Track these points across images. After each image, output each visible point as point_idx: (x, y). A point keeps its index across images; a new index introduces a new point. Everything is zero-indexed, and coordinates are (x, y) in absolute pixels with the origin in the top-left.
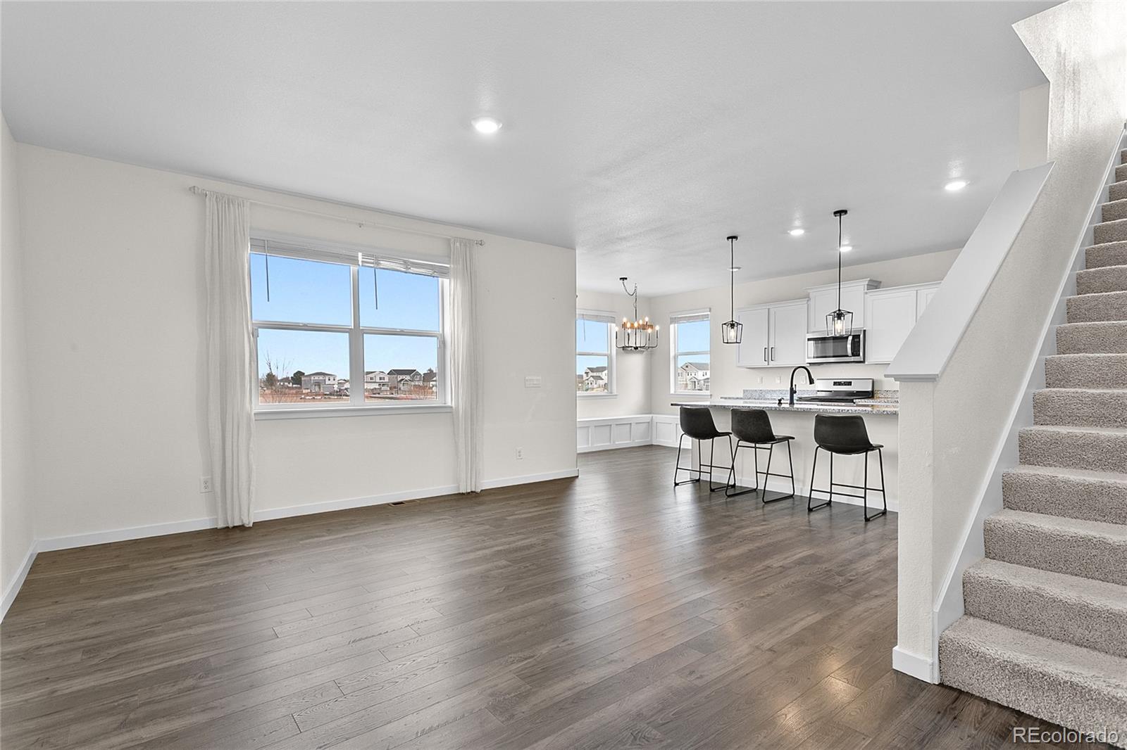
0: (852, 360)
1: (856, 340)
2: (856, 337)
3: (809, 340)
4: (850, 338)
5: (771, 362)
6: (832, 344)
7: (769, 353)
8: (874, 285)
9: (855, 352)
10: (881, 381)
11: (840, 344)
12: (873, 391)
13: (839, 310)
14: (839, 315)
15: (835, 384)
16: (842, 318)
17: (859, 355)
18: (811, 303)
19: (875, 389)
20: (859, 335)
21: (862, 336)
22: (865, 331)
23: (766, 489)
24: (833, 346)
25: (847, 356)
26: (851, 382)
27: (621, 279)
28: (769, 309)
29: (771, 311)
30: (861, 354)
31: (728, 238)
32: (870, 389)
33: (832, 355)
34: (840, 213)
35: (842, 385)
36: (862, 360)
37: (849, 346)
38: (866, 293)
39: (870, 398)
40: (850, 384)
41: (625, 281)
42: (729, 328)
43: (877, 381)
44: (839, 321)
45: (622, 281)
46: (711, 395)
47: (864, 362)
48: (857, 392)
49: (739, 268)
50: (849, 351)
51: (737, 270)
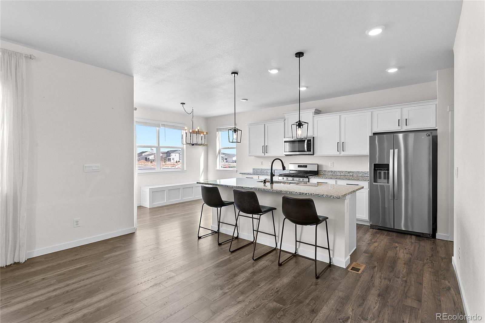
0: (307, 154)
1: (309, 142)
2: (309, 141)
3: (285, 142)
4: (306, 141)
5: (266, 154)
6: (297, 144)
7: (265, 149)
8: (318, 112)
9: (309, 150)
10: (321, 166)
11: (301, 144)
12: (318, 171)
13: (300, 121)
14: (300, 125)
15: (299, 166)
16: (302, 127)
17: (311, 151)
18: (286, 121)
19: (319, 170)
20: (311, 140)
21: (312, 140)
22: (313, 137)
24: (298, 145)
25: (305, 151)
26: (307, 166)
27: (181, 103)
28: (265, 125)
29: (266, 125)
30: (312, 151)
31: (232, 73)
32: (316, 170)
33: (298, 150)
35: (302, 167)
36: (312, 154)
37: (306, 146)
38: (314, 116)
39: (316, 175)
40: (306, 166)
41: (184, 105)
42: (233, 132)
43: (320, 165)
44: (299, 128)
45: (182, 105)
46: (237, 171)
47: (313, 154)
48: (310, 171)
49: (247, 100)
50: (306, 149)
51: (245, 101)
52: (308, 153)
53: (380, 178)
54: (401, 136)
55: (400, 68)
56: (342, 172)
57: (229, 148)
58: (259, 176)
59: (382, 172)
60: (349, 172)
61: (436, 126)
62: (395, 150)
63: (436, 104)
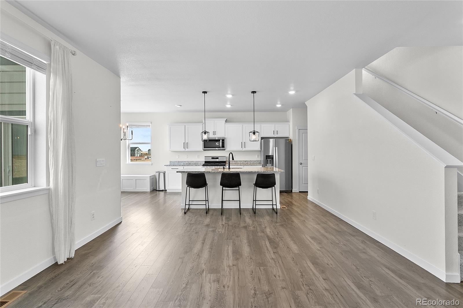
1: (223, 141)
4: (221, 141)
5: (186, 149)
7: (186, 145)
9: (223, 146)
11: (218, 142)
13: (254, 131)
15: (212, 158)
20: (224, 139)
25: (220, 147)
28: (185, 126)
29: (186, 126)
30: (225, 147)
32: (225, 161)
34: (254, 92)
35: (215, 159)
37: (221, 144)
38: (225, 124)
40: (218, 158)
42: (203, 134)
47: (225, 150)
48: (220, 162)
49: (181, 106)
51: (180, 106)
52: (222, 149)
53: (268, 163)
54: (271, 140)
55: (282, 105)
56: (241, 161)
57: (140, 143)
58: (184, 166)
59: (269, 160)
60: (245, 161)
61: (289, 136)
62: (277, 148)
63: (289, 125)
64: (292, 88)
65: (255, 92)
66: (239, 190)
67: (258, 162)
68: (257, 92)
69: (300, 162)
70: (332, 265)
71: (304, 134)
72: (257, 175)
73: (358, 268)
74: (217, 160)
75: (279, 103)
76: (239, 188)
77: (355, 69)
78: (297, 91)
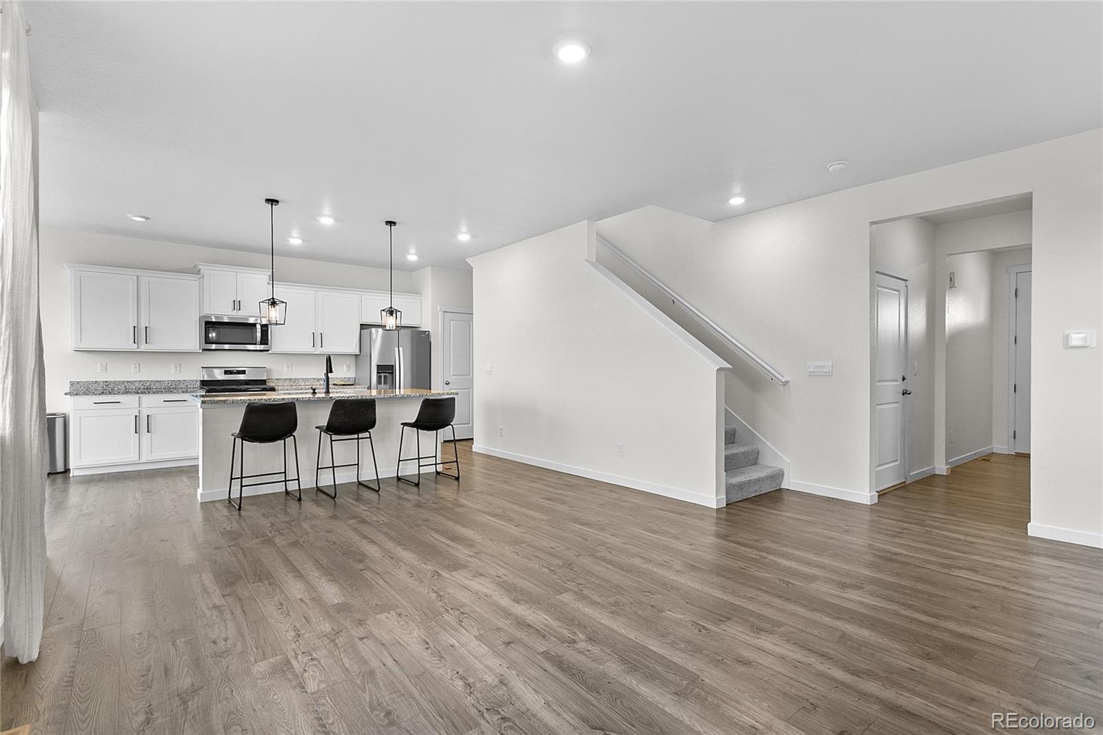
0: (259, 349)
1: (264, 329)
2: (264, 326)
4: (258, 326)
5: (143, 345)
7: (141, 334)
9: (264, 341)
15: (226, 372)
17: (266, 344)
19: (268, 378)
23: (379, 478)
25: (254, 344)
26: (245, 371)
28: (138, 276)
29: (142, 279)
30: (269, 343)
32: (264, 379)
35: (235, 373)
36: (267, 349)
37: (258, 335)
40: (243, 372)
47: (264, 351)
48: (248, 380)
49: (147, 219)
50: (259, 339)
51: (142, 220)
52: (262, 347)
53: (381, 384)
58: (140, 395)
59: (383, 375)
61: (421, 323)
62: (401, 349)
63: (421, 300)
64: (464, 229)
65: (395, 223)
66: (370, 438)
67: (349, 381)
68: (400, 224)
69: (445, 381)
70: (506, 576)
71: (455, 322)
72: (423, 401)
73: (552, 570)
74: (241, 377)
75: (413, 251)
76: (370, 434)
77: (586, 221)
78: (473, 236)
